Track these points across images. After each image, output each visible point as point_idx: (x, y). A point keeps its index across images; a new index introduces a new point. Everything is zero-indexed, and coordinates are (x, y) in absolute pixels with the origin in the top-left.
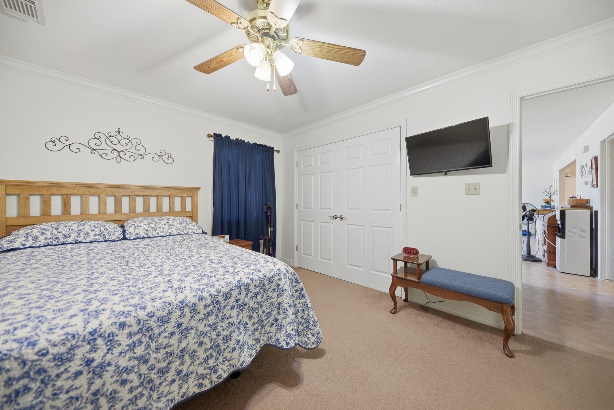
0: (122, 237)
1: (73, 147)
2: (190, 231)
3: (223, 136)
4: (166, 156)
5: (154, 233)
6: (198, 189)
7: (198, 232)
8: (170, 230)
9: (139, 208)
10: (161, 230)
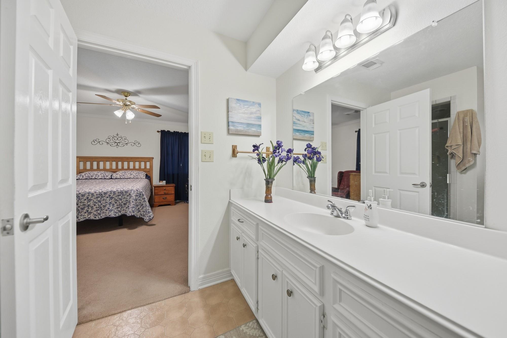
0: (110, 178)
1: (101, 143)
2: (139, 177)
3: (166, 131)
4: (138, 143)
5: (123, 177)
6: (153, 158)
7: (144, 178)
8: (131, 176)
9: (120, 167)
10: (126, 176)
